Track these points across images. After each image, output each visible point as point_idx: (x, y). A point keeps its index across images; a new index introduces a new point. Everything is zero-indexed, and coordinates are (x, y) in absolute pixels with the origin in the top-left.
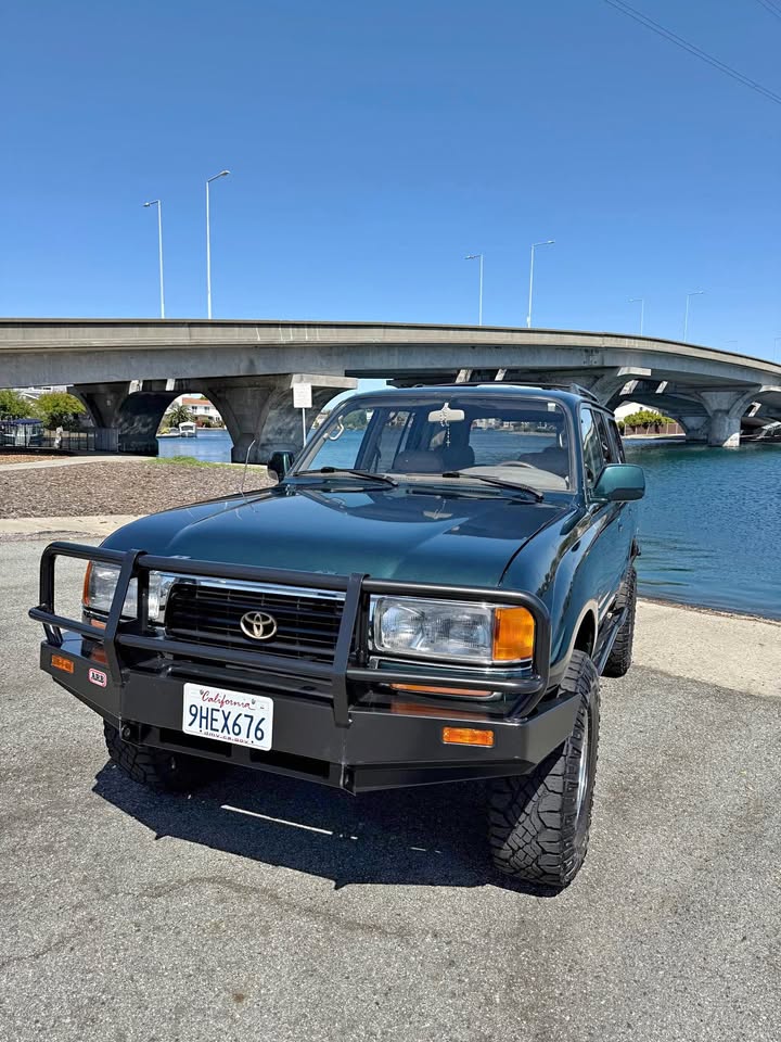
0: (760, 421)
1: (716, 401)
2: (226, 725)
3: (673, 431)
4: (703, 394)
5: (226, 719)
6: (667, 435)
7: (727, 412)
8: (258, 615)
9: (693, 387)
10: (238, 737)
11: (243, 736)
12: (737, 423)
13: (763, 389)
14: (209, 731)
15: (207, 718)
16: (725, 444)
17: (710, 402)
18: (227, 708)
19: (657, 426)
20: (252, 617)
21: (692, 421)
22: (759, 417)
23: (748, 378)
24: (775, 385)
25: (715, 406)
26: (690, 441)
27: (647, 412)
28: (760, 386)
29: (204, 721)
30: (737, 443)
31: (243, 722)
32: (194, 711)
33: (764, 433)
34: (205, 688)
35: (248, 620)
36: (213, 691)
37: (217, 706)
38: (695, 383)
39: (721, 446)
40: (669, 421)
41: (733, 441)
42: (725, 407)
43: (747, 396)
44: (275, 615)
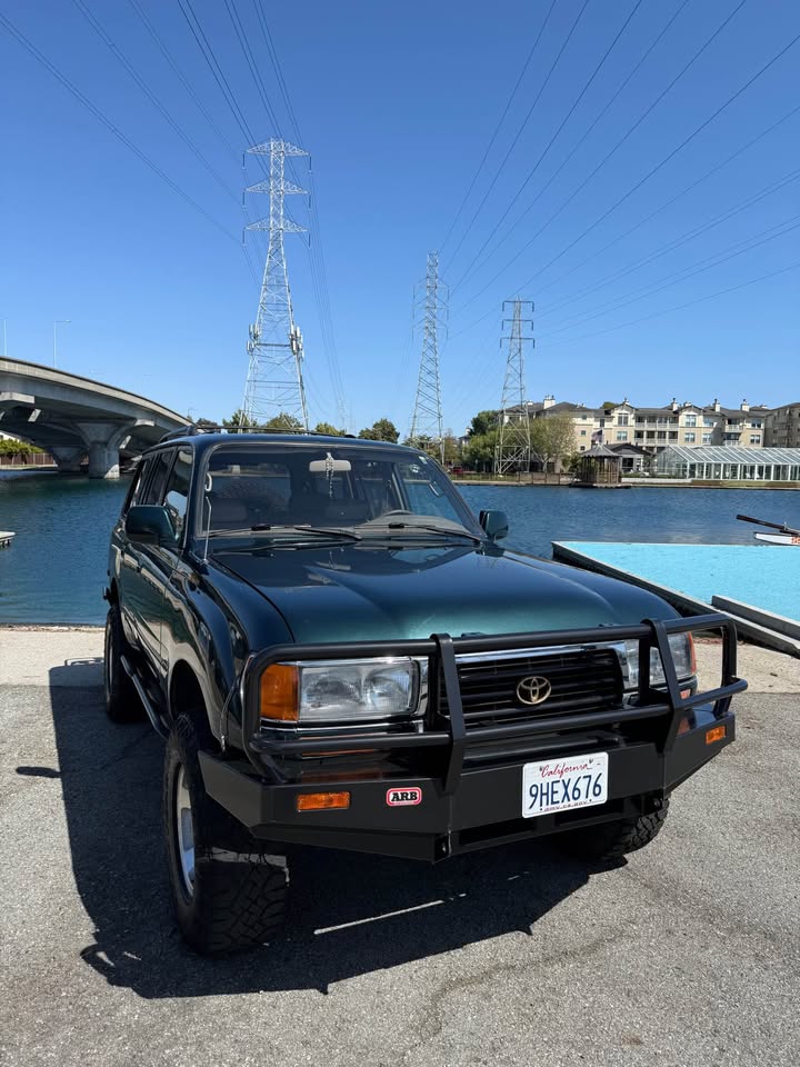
0: (128, 453)
1: (94, 432)
2: (566, 794)
3: (43, 462)
4: (79, 425)
5: (566, 787)
6: (34, 466)
7: (106, 444)
8: (534, 679)
9: (69, 417)
10: (578, 801)
11: (582, 799)
12: (116, 456)
13: (139, 423)
14: (550, 806)
15: (547, 794)
16: (106, 476)
17: (88, 433)
18: (565, 777)
19: (24, 458)
20: (528, 683)
21: (63, 452)
22: (130, 450)
23: (125, 412)
24: (149, 420)
25: (93, 438)
26: (64, 472)
27: (10, 440)
28: (134, 419)
29: (544, 797)
30: (117, 475)
31: (582, 785)
32: (534, 792)
33: (135, 464)
34: (543, 764)
35: (525, 687)
36: (552, 764)
37: (556, 777)
38: (72, 413)
39: (102, 478)
40: (36, 451)
41: (114, 472)
42: (102, 438)
43: (124, 429)
44: (546, 675)
